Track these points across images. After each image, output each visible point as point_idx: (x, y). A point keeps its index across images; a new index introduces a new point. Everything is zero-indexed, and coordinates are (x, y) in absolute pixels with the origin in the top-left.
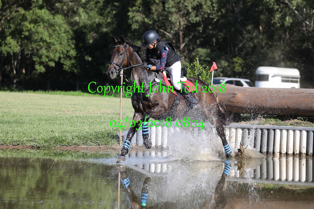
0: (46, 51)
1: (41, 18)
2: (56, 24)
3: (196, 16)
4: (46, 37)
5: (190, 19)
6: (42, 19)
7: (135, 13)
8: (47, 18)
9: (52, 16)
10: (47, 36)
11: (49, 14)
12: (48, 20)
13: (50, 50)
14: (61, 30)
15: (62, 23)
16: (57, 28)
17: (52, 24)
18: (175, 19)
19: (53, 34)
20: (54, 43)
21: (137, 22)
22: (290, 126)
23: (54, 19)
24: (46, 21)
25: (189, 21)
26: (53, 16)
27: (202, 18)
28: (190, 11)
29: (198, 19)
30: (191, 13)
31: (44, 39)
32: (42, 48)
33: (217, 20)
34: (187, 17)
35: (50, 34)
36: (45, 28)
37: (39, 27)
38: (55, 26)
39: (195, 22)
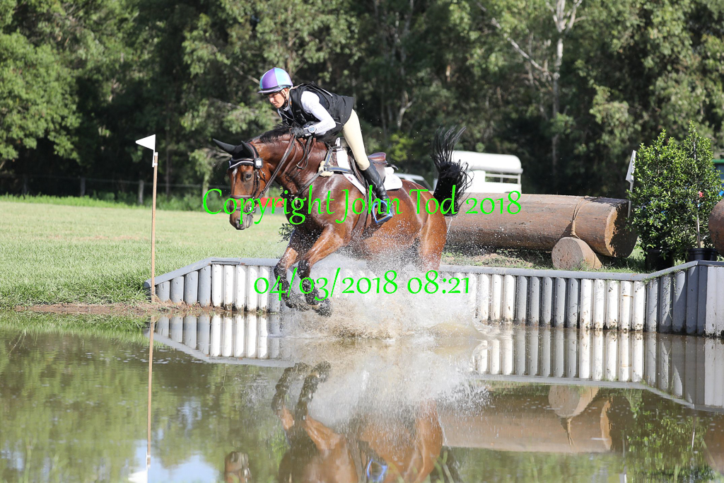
0: (19, 115)
1: (11, 50)
2: (40, 63)
3: (319, 50)
4: (20, 90)
5: (306, 55)
6: (12, 53)
7: (196, 43)
8: (22, 50)
9: (32, 46)
10: (23, 87)
11: (25, 43)
12: (24, 57)
13: (28, 114)
14: (49, 75)
15: (52, 62)
16: (42, 71)
17: (32, 62)
18: (276, 55)
19: (34, 83)
20: (35, 101)
21: (200, 59)
22: (483, 267)
23: (36, 53)
24: (20, 56)
25: (304, 60)
26: (35, 48)
27: (330, 53)
28: (307, 39)
29: (322, 55)
30: (308, 43)
31: (16, 93)
32: (10, 111)
33: (359, 58)
34: (300, 52)
35: (27, 83)
36: (17, 71)
37: (6, 69)
38: (38, 67)
39: (315, 61)
